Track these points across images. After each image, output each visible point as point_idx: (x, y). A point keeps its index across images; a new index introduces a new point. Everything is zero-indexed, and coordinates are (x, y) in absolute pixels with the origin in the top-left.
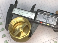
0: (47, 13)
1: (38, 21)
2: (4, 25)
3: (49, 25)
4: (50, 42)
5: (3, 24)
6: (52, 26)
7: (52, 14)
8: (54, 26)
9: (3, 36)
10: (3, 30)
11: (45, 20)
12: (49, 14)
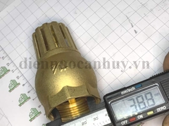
0: (129, 90)
1: (124, 122)
2: (24, 85)
5: (19, 84)
6: (159, 110)
7: (140, 85)
9: (32, 115)
10: (25, 101)
11: (136, 107)
12: (133, 88)
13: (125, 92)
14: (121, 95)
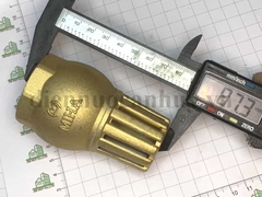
0: (238, 80)
3: (235, 121)
4: (235, 193)
6: (244, 125)
8: (251, 129)
12: (244, 82)
13: (232, 77)
14: (225, 76)
